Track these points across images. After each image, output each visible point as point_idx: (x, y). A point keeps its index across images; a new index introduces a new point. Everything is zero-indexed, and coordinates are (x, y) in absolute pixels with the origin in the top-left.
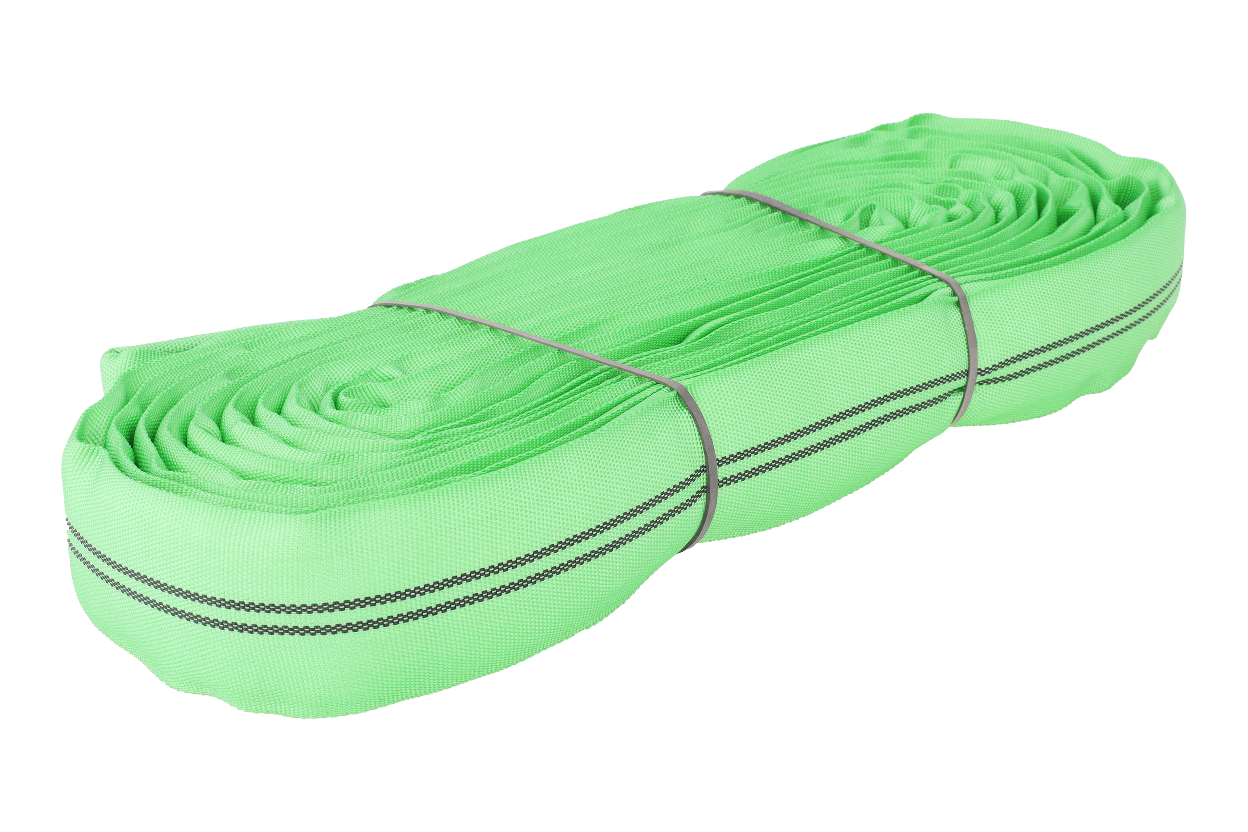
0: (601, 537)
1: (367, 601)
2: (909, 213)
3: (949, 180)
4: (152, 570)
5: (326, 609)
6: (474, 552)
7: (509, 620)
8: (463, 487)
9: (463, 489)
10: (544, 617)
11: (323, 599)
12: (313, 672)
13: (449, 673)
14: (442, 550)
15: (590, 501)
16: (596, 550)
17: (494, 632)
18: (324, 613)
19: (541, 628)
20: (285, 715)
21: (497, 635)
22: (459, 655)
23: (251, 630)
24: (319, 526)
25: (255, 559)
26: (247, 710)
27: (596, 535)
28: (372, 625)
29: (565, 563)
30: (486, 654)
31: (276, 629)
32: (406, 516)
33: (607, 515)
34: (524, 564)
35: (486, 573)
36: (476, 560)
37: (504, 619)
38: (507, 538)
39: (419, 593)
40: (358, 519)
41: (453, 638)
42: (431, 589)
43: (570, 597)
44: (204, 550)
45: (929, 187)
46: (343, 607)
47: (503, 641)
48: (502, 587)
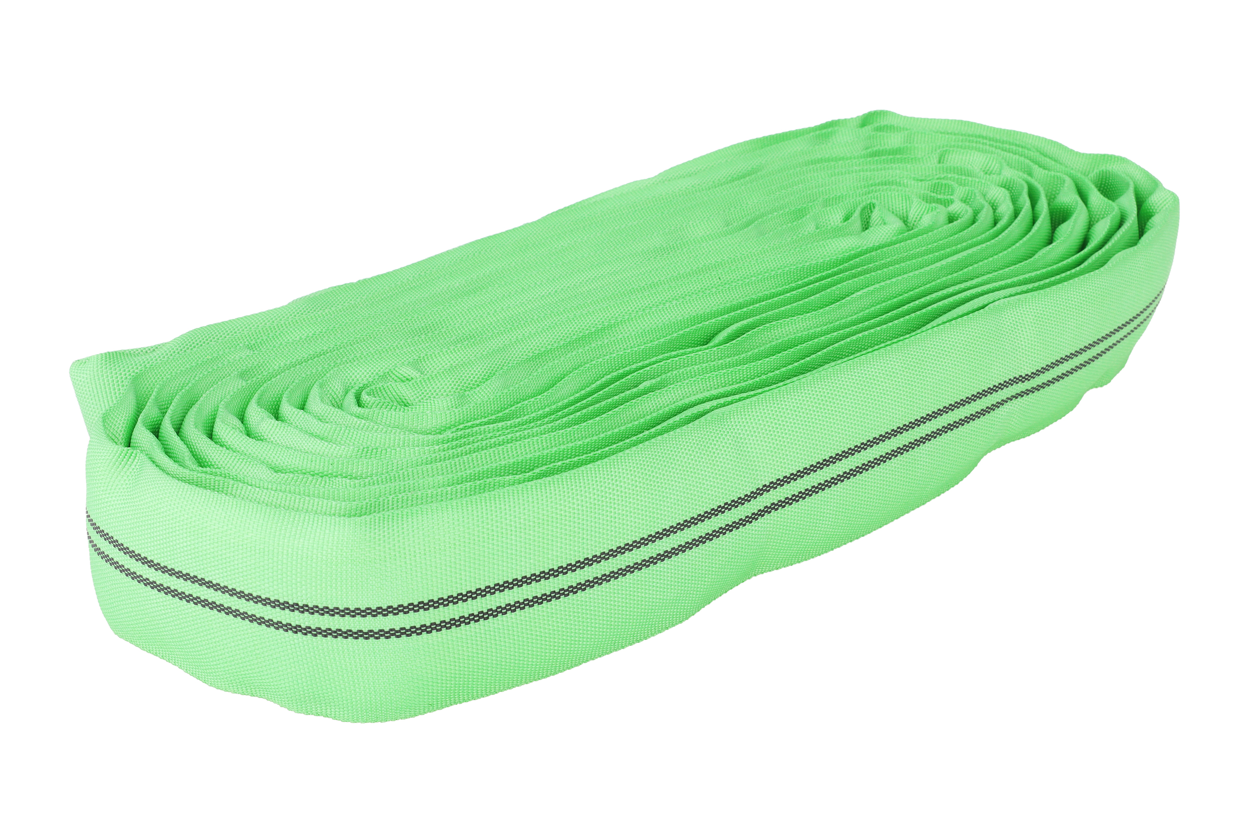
0: (653, 546)
1: (420, 605)
2: (906, 212)
3: (943, 176)
4: (203, 571)
5: (379, 613)
6: (526, 557)
7: (558, 627)
8: (515, 492)
9: (515, 494)
10: (593, 625)
11: (377, 603)
12: (366, 676)
13: (497, 679)
14: (494, 555)
15: (642, 510)
16: (647, 559)
17: (543, 638)
18: (378, 617)
19: (589, 636)
20: (335, 718)
21: (546, 641)
22: (508, 660)
23: (305, 632)
24: (372, 529)
25: (309, 562)
26: (298, 712)
27: (647, 544)
28: (425, 630)
29: (616, 571)
30: (534, 660)
31: (330, 632)
32: (458, 520)
33: (659, 525)
34: (575, 570)
35: (537, 579)
36: (527, 565)
37: (553, 626)
38: (559, 544)
39: (471, 597)
40: (410, 523)
41: (502, 643)
42: (483, 593)
43: (619, 606)
44: (257, 551)
45: (923, 185)
46: (397, 611)
47: (552, 648)
48: (552, 592)
